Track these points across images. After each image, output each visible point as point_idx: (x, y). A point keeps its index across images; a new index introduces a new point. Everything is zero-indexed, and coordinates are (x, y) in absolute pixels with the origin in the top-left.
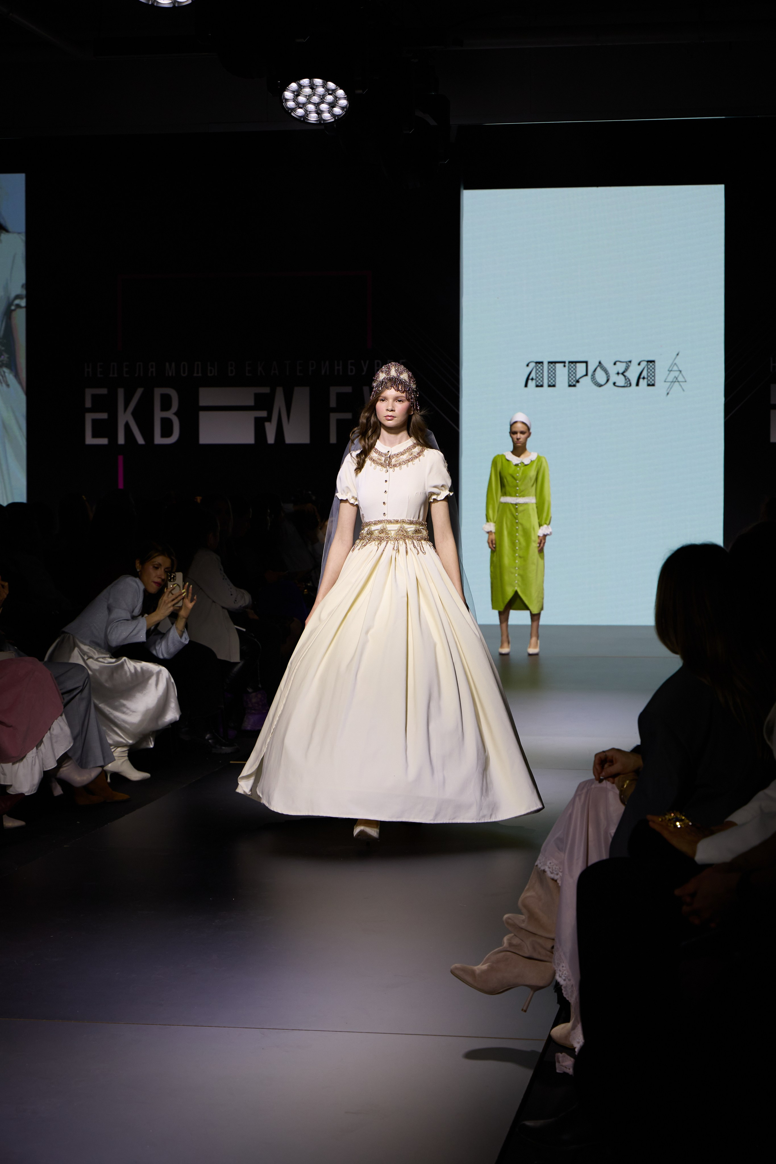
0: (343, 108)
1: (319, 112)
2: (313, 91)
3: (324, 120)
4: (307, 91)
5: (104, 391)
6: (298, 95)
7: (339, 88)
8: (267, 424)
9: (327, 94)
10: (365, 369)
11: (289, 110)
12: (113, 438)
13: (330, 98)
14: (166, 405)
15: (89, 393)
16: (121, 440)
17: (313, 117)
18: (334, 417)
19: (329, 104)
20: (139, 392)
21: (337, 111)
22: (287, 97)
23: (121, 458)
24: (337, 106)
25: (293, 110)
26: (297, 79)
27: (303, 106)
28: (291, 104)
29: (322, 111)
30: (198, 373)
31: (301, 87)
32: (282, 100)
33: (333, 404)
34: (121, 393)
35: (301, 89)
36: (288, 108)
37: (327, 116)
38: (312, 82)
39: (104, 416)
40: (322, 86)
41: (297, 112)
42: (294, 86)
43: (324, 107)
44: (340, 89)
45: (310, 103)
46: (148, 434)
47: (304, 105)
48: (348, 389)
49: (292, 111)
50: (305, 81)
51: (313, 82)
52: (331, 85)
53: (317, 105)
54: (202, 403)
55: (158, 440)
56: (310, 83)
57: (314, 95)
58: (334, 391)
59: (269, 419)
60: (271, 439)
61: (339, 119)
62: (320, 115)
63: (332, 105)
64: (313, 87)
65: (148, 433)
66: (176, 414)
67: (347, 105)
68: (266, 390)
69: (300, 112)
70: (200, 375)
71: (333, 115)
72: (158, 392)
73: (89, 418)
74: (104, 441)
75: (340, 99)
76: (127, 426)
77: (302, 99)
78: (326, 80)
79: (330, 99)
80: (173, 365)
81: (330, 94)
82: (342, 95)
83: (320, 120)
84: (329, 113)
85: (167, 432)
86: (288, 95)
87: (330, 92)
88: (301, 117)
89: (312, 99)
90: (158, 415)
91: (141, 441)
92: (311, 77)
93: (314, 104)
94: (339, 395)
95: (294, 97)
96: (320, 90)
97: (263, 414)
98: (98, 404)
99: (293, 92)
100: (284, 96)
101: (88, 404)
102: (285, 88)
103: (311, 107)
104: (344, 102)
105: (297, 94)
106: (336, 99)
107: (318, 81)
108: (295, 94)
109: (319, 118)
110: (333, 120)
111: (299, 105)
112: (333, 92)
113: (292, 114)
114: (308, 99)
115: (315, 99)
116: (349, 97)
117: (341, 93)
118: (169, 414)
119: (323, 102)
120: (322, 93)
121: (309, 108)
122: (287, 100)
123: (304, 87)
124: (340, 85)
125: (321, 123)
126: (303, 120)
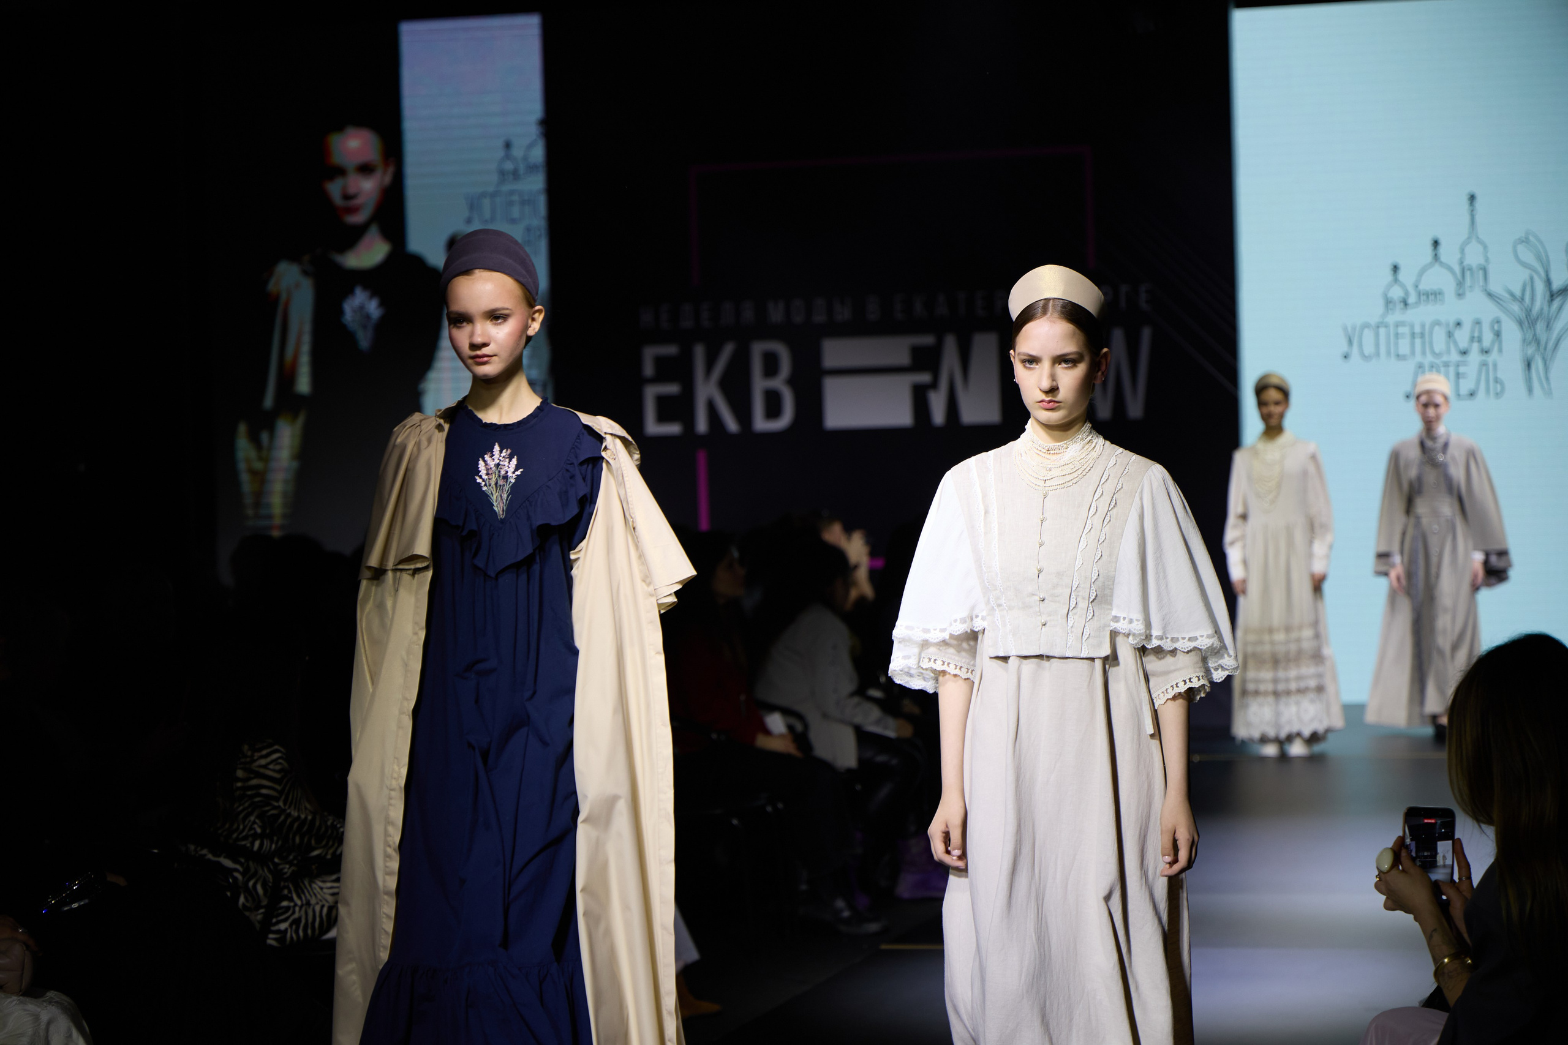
5: (671, 350)
8: (932, 395)
12: (689, 421)
14: (771, 366)
15: (650, 354)
16: (702, 425)
20: (728, 351)
23: (702, 458)
30: (819, 316)
34: (699, 353)
39: (672, 389)
46: (743, 414)
54: (828, 363)
55: (761, 424)
59: (934, 385)
60: (938, 416)
65: (743, 411)
66: (786, 382)
68: (928, 340)
70: (823, 319)
72: (758, 349)
73: (651, 393)
74: (673, 429)
76: (711, 405)
80: (780, 305)
85: (773, 409)
90: (759, 385)
91: (732, 425)
97: (925, 378)
98: (666, 370)
101: (649, 370)
118: (777, 383)
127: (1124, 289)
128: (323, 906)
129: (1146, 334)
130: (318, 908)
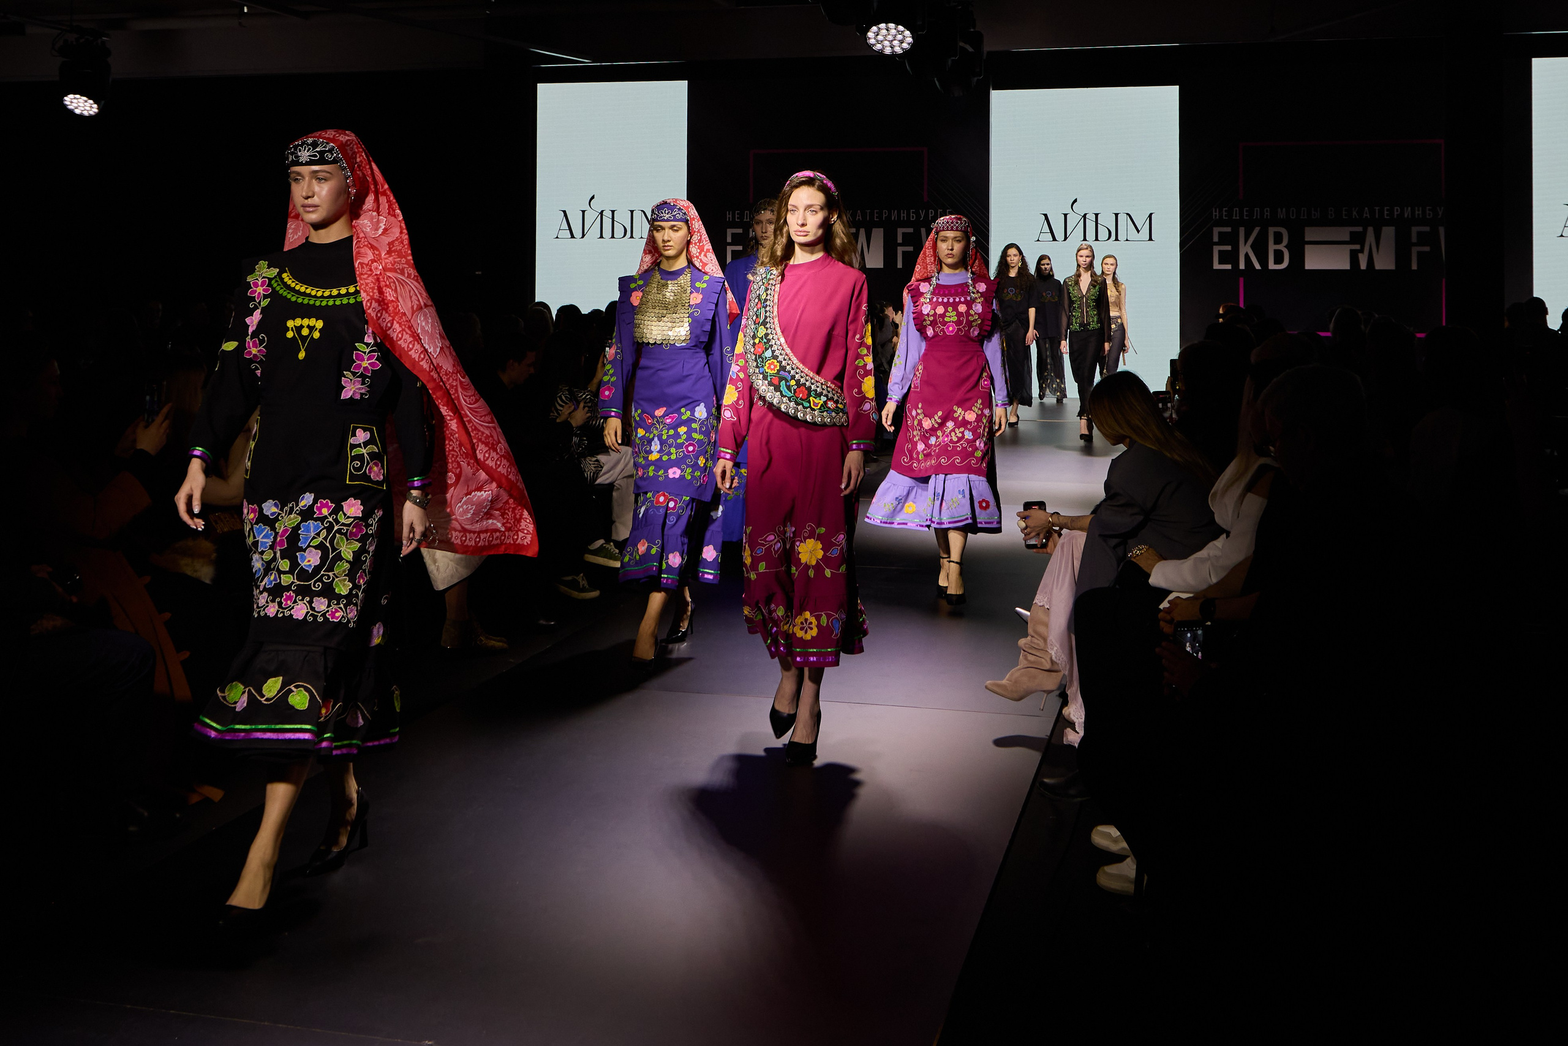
0: (909, 44)
1: (892, 47)
2: (888, 32)
3: (896, 52)
4: (884, 32)
6: (877, 35)
7: (906, 30)
9: (898, 34)
10: (922, 216)
11: (871, 46)
13: (900, 37)
15: (730, 233)
17: (888, 51)
18: (900, 250)
19: (899, 41)
21: (905, 45)
22: (869, 36)
24: (904, 43)
25: (874, 45)
26: (876, 24)
28: (872, 41)
31: (879, 29)
32: (865, 38)
33: (900, 240)
36: (870, 44)
37: (898, 50)
40: (894, 29)
41: (876, 47)
42: (874, 28)
43: (896, 43)
44: (908, 30)
45: (886, 40)
47: (882, 41)
48: (910, 230)
49: (873, 47)
50: (883, 26)
51: (888, 26)
52: (901, 28)
53: (891, 42)
56: (886, 26)
57: (889, 34)
61: (906, 51)
62: (893, 49)
63: (901, 42)
64: (888, 29)
67: (911, 42)
69: (879, 47)
71: (903, 49)
75: (907, 37)
77: (880, 38)
78: (897, 24)
83: (893, 51)
84: (899, 48)
86: (870, 34)
87: (900, 33)
88: (879, 50)
89: (887, 38)
92: (887, 22)
93: (889, 41)
94: (904, 234)
95: (875, 36)
96: (893, 32)
99: (875, 33)
100: (867, 36)
102: (868, 29)
103: (887, 43)
104: (910, 40)
106: (904, 37)
107: (892, 25)
110: (902, 53)
111: (877, 41)
112: (902, 32)
113: (873, 49)
114: (884, 38)
115: (890, 38)
116: (913, 36)
117: (907, 33)
119: (895, 40)
121: (885, 44)
122: (869, 38)
123: (882, 29)
124: (907, 27)
125: (894, 55)
126: (881, 53)
128: (591, 472)
130: (589, 473)
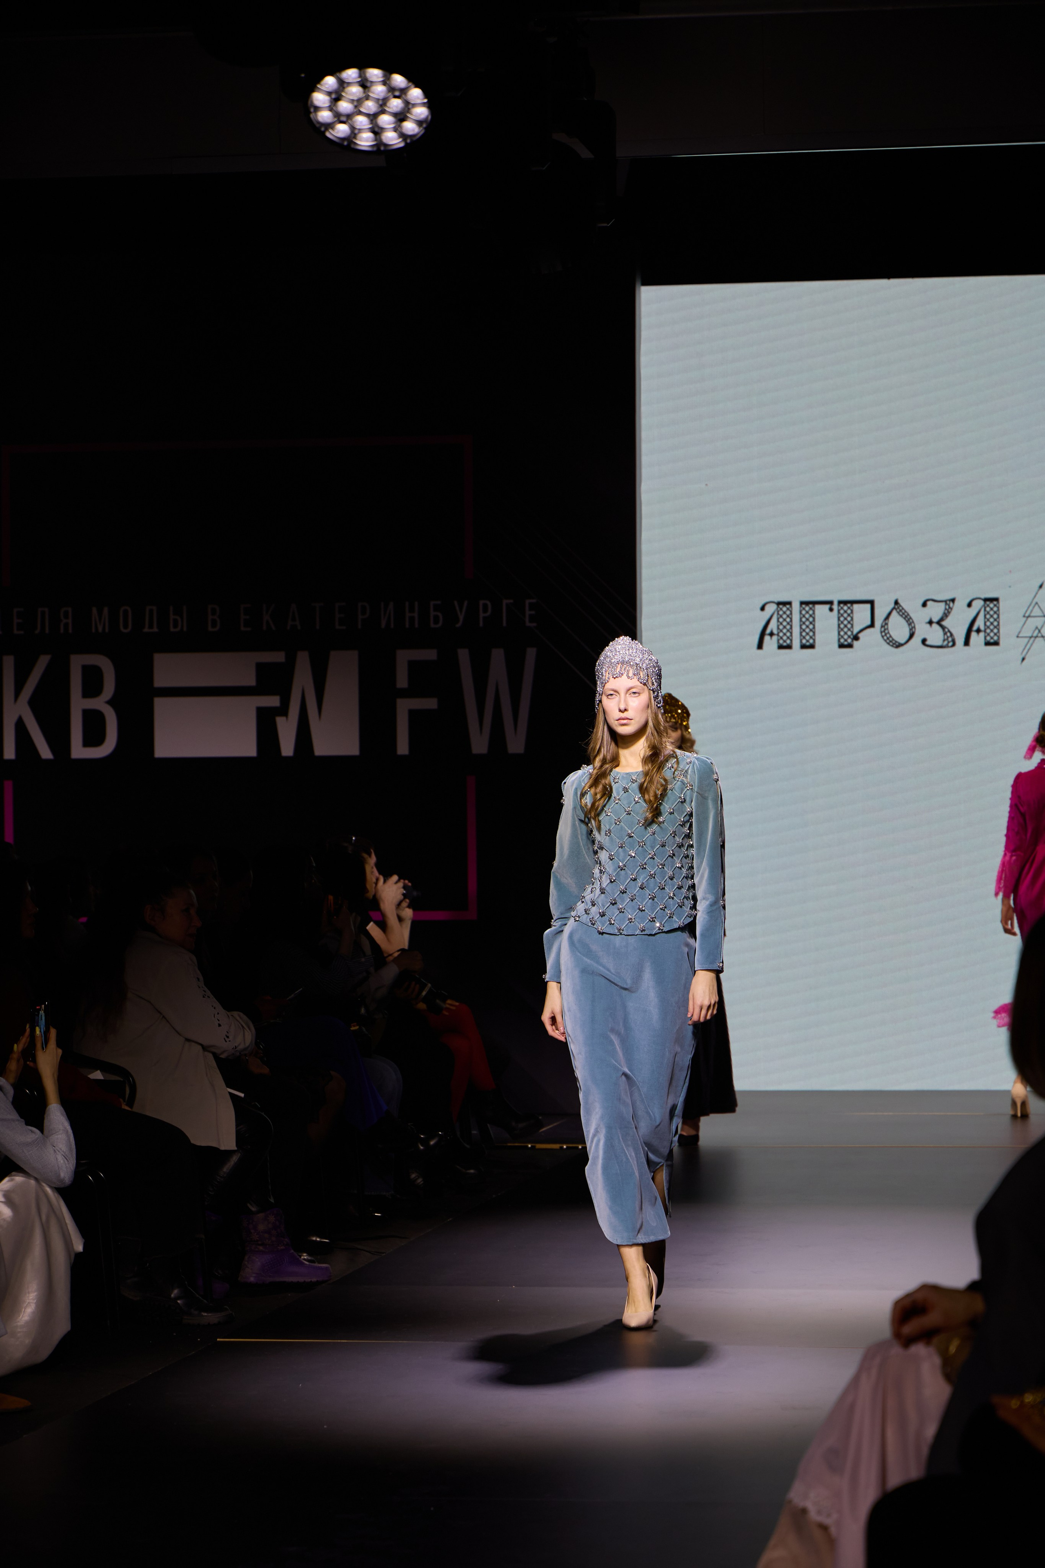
0: (419, 123)
1: (377, 131)
2: (364, 92)
3: (386, 145)
4: (355, 90)
6: (338, 99)
7: (413, 86)
8: (280, 721)
9: (392, 96)
10: (461, 618)
11: (320, 127)
13: (396, 104)
14: (92, 688)
16: (9, 752)
17: (365, 140)
18: (404, 707)
19: (395, 115)
20: (43, 661)
21: (410, 127)
22: (317, 103)
23: (8, 786)
24: (409, 119)
25: (329, 126)
26: (335, 71)
27: (346, 118)
28: (325, 116)
29: (382, 129)
30: (151, 626)
31: (342, 84)
32: (308, 108)
33: (402, 681)
34: (8, 664)
35: (344, 88)
36: (319, 123)
37: (391, 138)
38: (363, 75)
40: (381, 83)
41: (336, 131)
42: (330, 81)
43: (385, 120)
44: (416, 86)
45: (360, 113)
46: (59, 742)
47: (349, 116)
48: (431, 655)
49: (327, 129)
50: (351, 74)
51: (365, 76)
52: (398, 80)
53: (373, 117)
54: (159, 682)
55: (79, 751)
56: (360, 76)
57: (367, 98)
58: (403, 657)
59: (283, 710)
60: (287, 748)
61: (413, 142)
62: (378, 137)
63: (401, 117)
64: (365, 84)
65: (59, 738)
66: (109, 703)
67: (427, 117)
68: (278, 657)
69: (342, 129)
70: (155, 630)
71: (403, 136)
72: (77, 663)
75: (414, 105)
76: (20, 726)
77: (344, 106)
78: (389, 70)
79: (397, 107)
80: (106, 610)
81: (395, 97)
82: (418, 98)
83: (379, 144)
84: (395, 131)
85: (93, 737)
86: (319, 98)
87: (397, 93)
88: (343, 139)
89: (363, 106)
90: (78, 704)
91: (45, 753)
92: (362, 66)
93: (367, 115)
94: (412, 665)
95: (331, 102)
96: (379, 90)
97: (274, 701)
99: (329, 94)
100: (312, 102)
102: (313, 85)
103: (361, 121)
104: (421, 112)
105: (336, 97)
106: (408, 105)
107: (375, 73)
108: (333, 96)
109: (376, 140)
110: (402, 145)
111: (340, 118)
112: (401, 93)
113: (328, 134)
114: (356, 107)
115: (370, 106)
116: (430, 105)
117: (416, 93)
118: (99, 703)
119: (383, 112)
120: (381, 96)
121: (358, 123)
122: (317, 109)
123: (349, 84)
124: (415, 80)
125: (380, 149)
126: (347, 145)
127: (505, 602)
129: (531, 654)
